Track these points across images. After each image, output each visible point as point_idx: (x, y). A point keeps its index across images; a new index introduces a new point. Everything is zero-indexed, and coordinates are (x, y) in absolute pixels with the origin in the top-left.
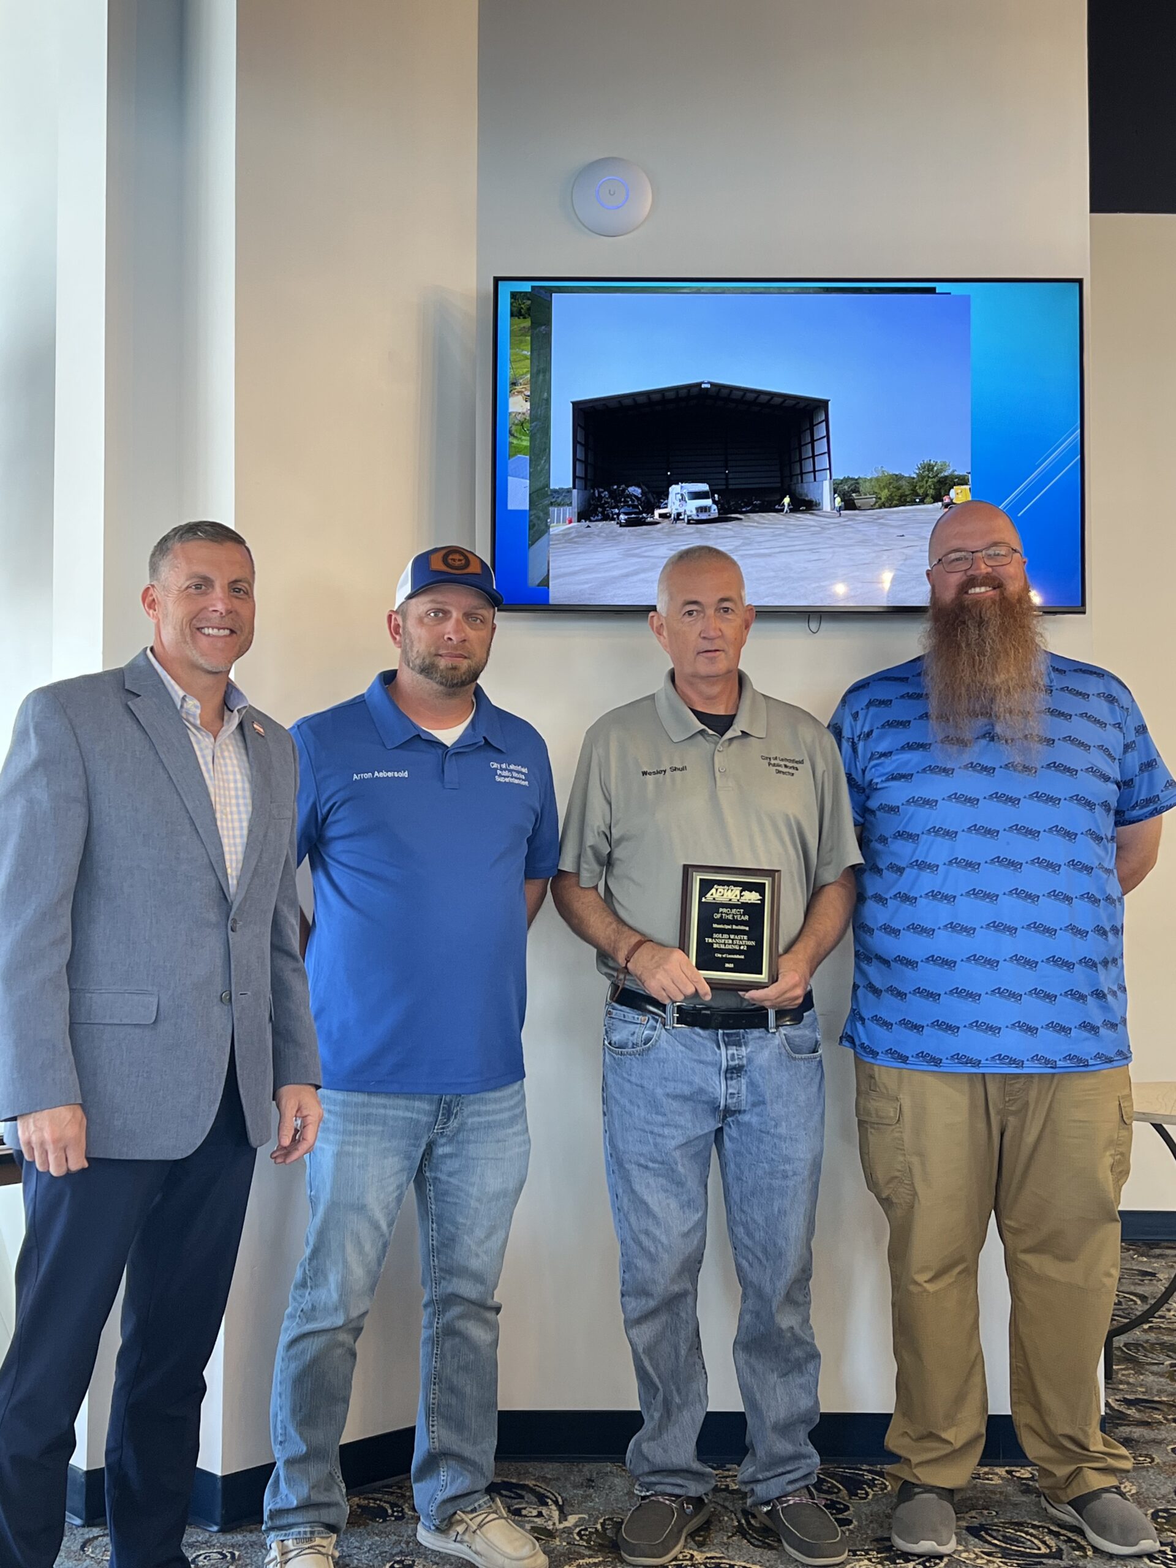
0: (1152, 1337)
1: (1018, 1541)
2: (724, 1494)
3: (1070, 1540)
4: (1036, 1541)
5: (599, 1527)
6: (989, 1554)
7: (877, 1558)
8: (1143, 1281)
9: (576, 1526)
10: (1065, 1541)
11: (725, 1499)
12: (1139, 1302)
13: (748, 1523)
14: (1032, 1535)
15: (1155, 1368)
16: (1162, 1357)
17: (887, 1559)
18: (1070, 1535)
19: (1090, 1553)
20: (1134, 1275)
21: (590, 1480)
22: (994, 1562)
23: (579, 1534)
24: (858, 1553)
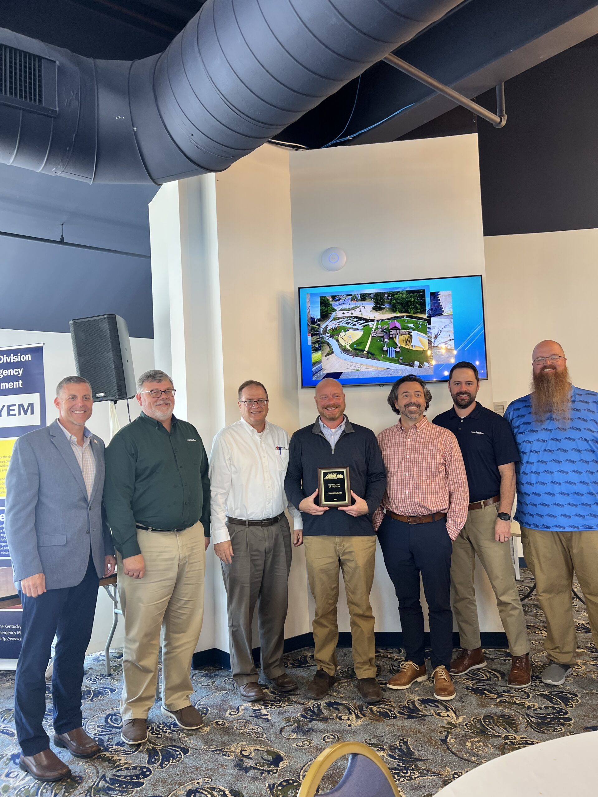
0: (531, 602)
1: (477, 675)
2: (386, 659)
3: (494, 674)
4: (483, 675)
5: (346, 670)
6: (467, 679)
9: (340, 669)
10: (493, 675)
11: (386, 660)
12: (529, 589)
13: (393, 668)
14: (482, 673)
15: (530, 614)
16: (533, 609)
18: (494, 672)
19: (500, 679)
20: (528, 579)
21: (345, 654)
22: (468, 682)
23: (340, 672)
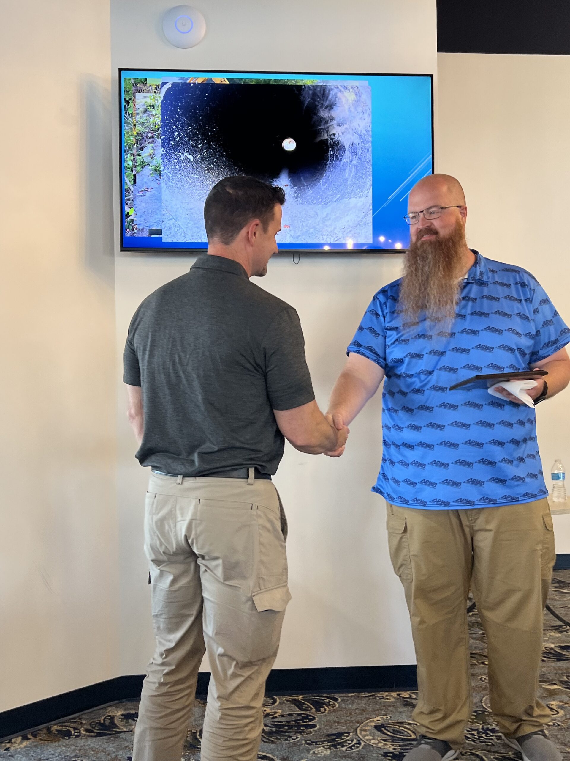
1: (400, 732)
4: (410, 732)
6: (385, 740)
7: (328, 745)
14: (407, 728)
17: (333, 746)
22: (387, 745)
24: (318, 743)
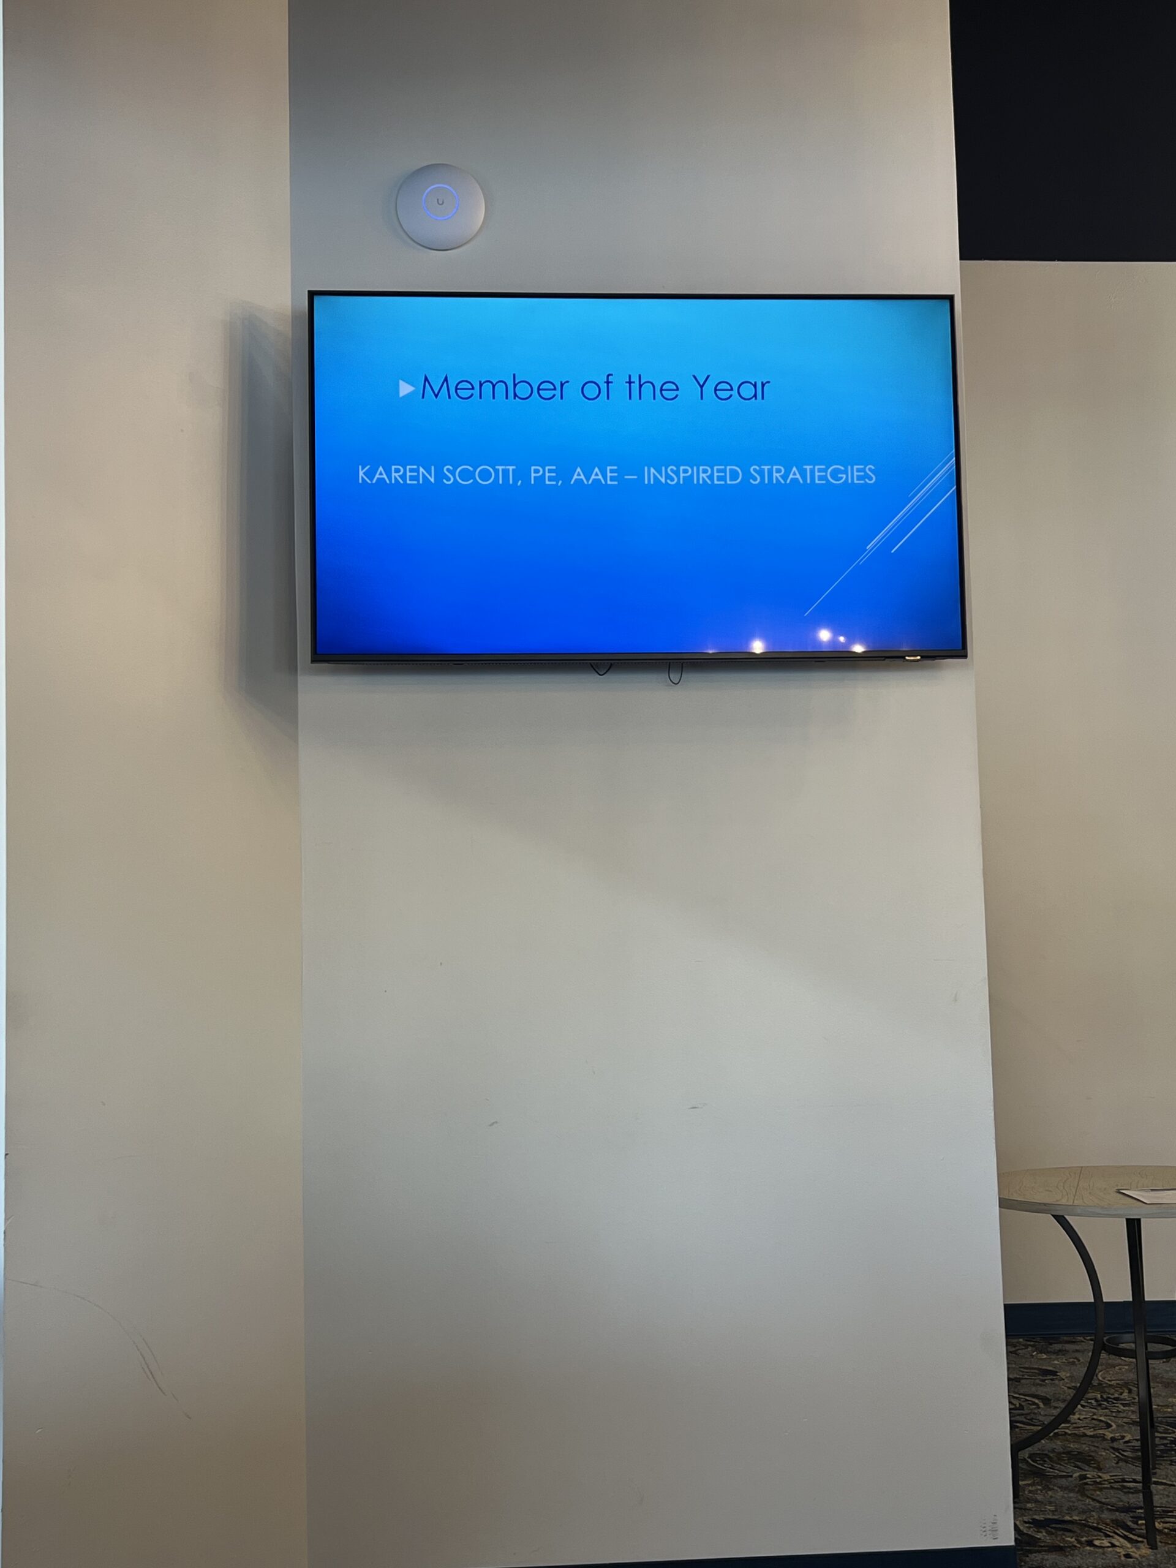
0: (1058, 1445)
8: (1044, 1381)
12: (1041, 1405)
15: (1063, 1482)
16: (1071, 1468)
